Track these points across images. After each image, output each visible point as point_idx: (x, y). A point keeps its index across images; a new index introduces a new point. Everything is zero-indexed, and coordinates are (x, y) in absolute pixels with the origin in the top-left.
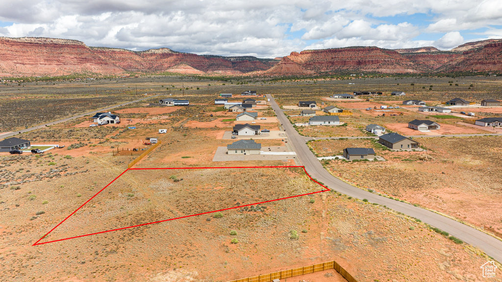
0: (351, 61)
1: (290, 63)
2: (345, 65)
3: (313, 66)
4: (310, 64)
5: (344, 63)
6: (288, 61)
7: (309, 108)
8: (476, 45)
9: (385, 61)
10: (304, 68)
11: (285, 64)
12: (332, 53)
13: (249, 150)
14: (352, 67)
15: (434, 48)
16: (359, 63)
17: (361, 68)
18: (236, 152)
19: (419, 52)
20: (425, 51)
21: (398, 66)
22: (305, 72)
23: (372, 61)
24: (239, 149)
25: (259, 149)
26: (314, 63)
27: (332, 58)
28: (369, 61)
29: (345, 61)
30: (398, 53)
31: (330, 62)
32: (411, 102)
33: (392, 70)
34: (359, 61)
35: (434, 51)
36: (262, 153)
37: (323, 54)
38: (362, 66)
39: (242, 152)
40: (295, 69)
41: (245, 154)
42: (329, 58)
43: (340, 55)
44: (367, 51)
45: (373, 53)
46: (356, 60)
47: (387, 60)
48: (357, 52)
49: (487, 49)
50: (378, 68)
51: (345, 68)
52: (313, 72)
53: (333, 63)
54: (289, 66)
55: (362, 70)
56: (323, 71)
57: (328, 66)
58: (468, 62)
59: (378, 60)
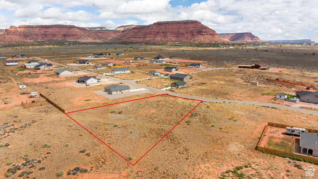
0: (59, 34)
1: (12, 34)
2: (55, 36)
3: (31, 37)
4: (28, 36)
5: (54, 35)
6: (10, 33)
7: (86, 64)
8: (126, 28)
9: (81, 35)
10: (24, 38)
11: (8, 34)
12: (44, 28)
13: (124, 90)
14: (60, 38)
15: (105, 28)
16: (64, 35)
17: (66, 39)
18: (117, 92)
19: (96, 29)
20: (100, 29)
21: (89, 38)
22: (26, 41)
23: (73, 34)
24: (118, 90)
25: (129, 89)
26: (31, 35)
27: (45, 32)
28: (71, 35)
29: (55, 34)
30: (87, 30)
31: (44, 34)
32: (139, 58)
33: (86, 40)
34: (64, 34)
35: (104, 29)
36: (131, 91)
37: (37, 29)
38: (67, 37)
39: (120, 92)
40: (16, 38)
41: (122, 93)
42: (42, 31)
43: (50, 30)
44: (68, 28)
45: (72, 30)
46: (62, 33)
47: (82, 34)
48: (62, 29)
49: (134, 30)
50: (77, 39)
51: (55, 38)
52: (32, 41)
53: (46, 35)
54: (11, 36)
55: (67, 40)
56: (40, 40)
57: (42, 37)
58: (126, 37)
59: (76, 34)
